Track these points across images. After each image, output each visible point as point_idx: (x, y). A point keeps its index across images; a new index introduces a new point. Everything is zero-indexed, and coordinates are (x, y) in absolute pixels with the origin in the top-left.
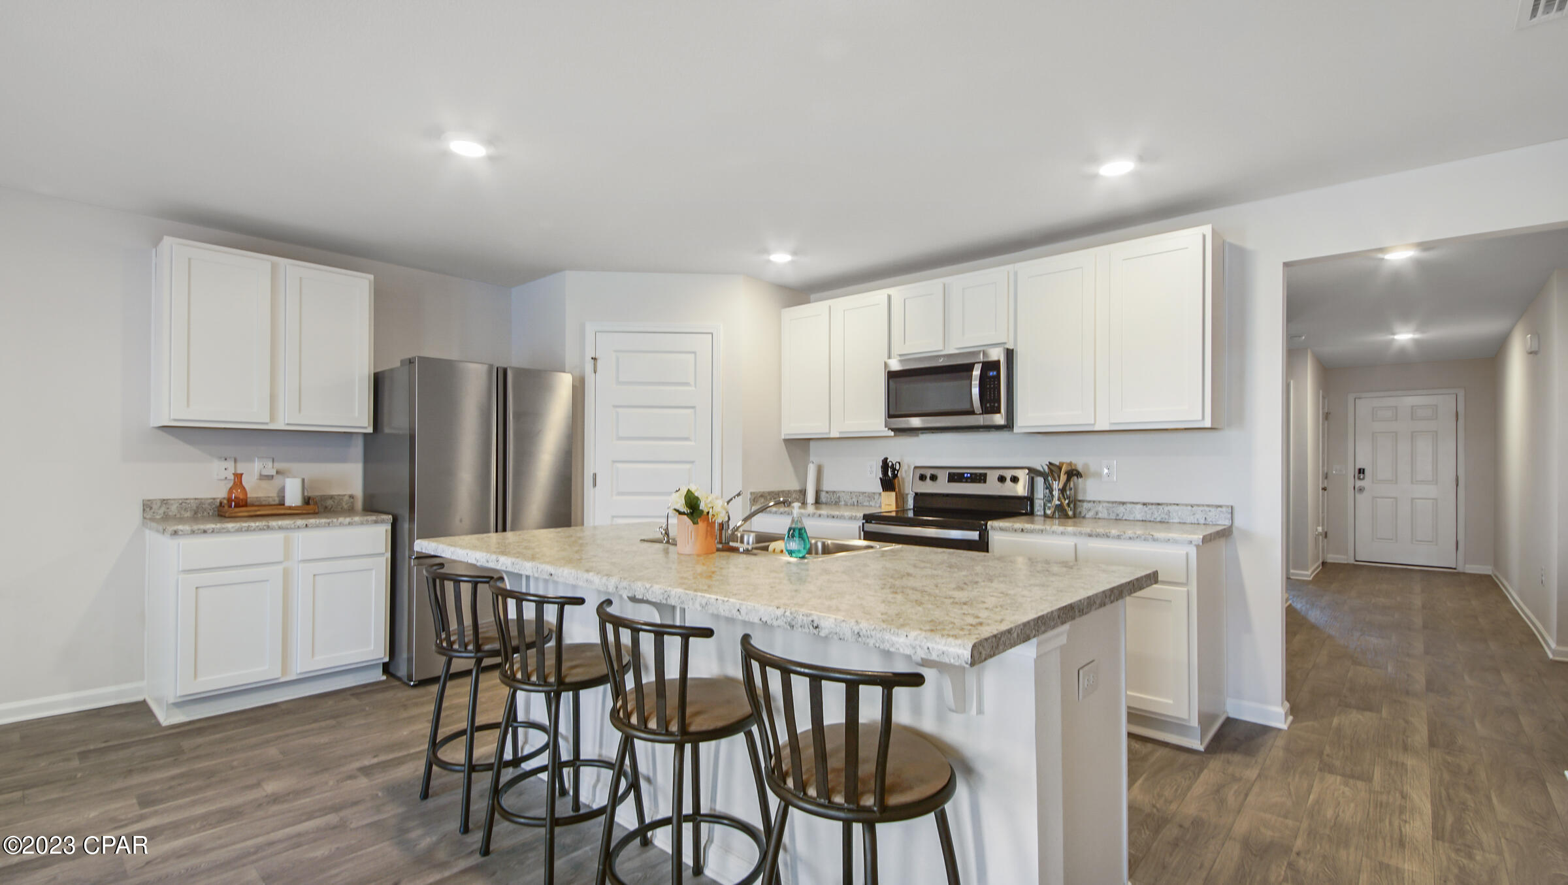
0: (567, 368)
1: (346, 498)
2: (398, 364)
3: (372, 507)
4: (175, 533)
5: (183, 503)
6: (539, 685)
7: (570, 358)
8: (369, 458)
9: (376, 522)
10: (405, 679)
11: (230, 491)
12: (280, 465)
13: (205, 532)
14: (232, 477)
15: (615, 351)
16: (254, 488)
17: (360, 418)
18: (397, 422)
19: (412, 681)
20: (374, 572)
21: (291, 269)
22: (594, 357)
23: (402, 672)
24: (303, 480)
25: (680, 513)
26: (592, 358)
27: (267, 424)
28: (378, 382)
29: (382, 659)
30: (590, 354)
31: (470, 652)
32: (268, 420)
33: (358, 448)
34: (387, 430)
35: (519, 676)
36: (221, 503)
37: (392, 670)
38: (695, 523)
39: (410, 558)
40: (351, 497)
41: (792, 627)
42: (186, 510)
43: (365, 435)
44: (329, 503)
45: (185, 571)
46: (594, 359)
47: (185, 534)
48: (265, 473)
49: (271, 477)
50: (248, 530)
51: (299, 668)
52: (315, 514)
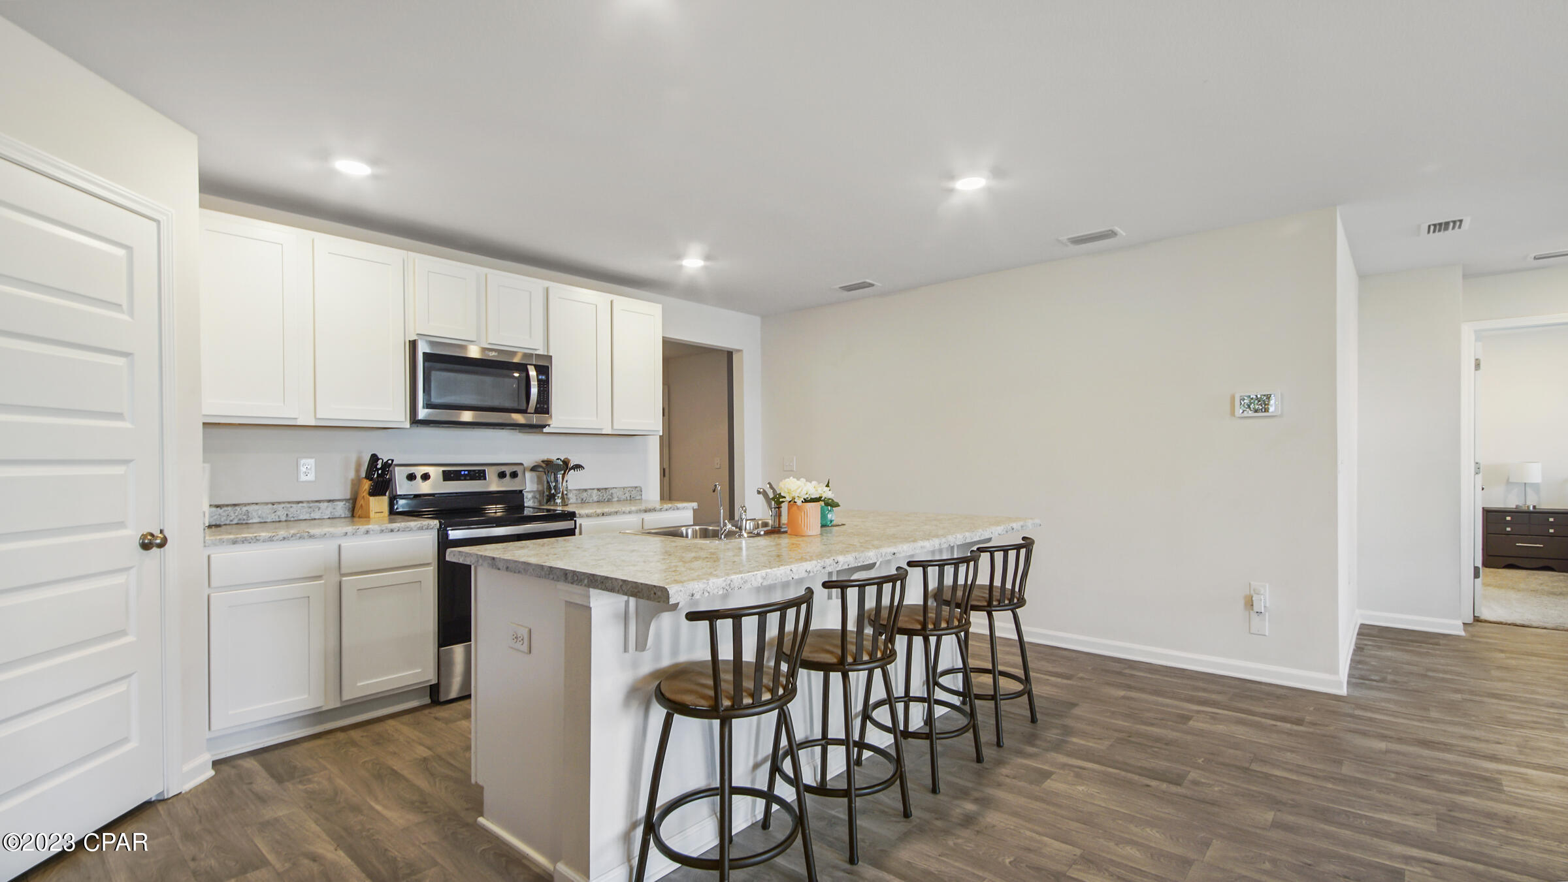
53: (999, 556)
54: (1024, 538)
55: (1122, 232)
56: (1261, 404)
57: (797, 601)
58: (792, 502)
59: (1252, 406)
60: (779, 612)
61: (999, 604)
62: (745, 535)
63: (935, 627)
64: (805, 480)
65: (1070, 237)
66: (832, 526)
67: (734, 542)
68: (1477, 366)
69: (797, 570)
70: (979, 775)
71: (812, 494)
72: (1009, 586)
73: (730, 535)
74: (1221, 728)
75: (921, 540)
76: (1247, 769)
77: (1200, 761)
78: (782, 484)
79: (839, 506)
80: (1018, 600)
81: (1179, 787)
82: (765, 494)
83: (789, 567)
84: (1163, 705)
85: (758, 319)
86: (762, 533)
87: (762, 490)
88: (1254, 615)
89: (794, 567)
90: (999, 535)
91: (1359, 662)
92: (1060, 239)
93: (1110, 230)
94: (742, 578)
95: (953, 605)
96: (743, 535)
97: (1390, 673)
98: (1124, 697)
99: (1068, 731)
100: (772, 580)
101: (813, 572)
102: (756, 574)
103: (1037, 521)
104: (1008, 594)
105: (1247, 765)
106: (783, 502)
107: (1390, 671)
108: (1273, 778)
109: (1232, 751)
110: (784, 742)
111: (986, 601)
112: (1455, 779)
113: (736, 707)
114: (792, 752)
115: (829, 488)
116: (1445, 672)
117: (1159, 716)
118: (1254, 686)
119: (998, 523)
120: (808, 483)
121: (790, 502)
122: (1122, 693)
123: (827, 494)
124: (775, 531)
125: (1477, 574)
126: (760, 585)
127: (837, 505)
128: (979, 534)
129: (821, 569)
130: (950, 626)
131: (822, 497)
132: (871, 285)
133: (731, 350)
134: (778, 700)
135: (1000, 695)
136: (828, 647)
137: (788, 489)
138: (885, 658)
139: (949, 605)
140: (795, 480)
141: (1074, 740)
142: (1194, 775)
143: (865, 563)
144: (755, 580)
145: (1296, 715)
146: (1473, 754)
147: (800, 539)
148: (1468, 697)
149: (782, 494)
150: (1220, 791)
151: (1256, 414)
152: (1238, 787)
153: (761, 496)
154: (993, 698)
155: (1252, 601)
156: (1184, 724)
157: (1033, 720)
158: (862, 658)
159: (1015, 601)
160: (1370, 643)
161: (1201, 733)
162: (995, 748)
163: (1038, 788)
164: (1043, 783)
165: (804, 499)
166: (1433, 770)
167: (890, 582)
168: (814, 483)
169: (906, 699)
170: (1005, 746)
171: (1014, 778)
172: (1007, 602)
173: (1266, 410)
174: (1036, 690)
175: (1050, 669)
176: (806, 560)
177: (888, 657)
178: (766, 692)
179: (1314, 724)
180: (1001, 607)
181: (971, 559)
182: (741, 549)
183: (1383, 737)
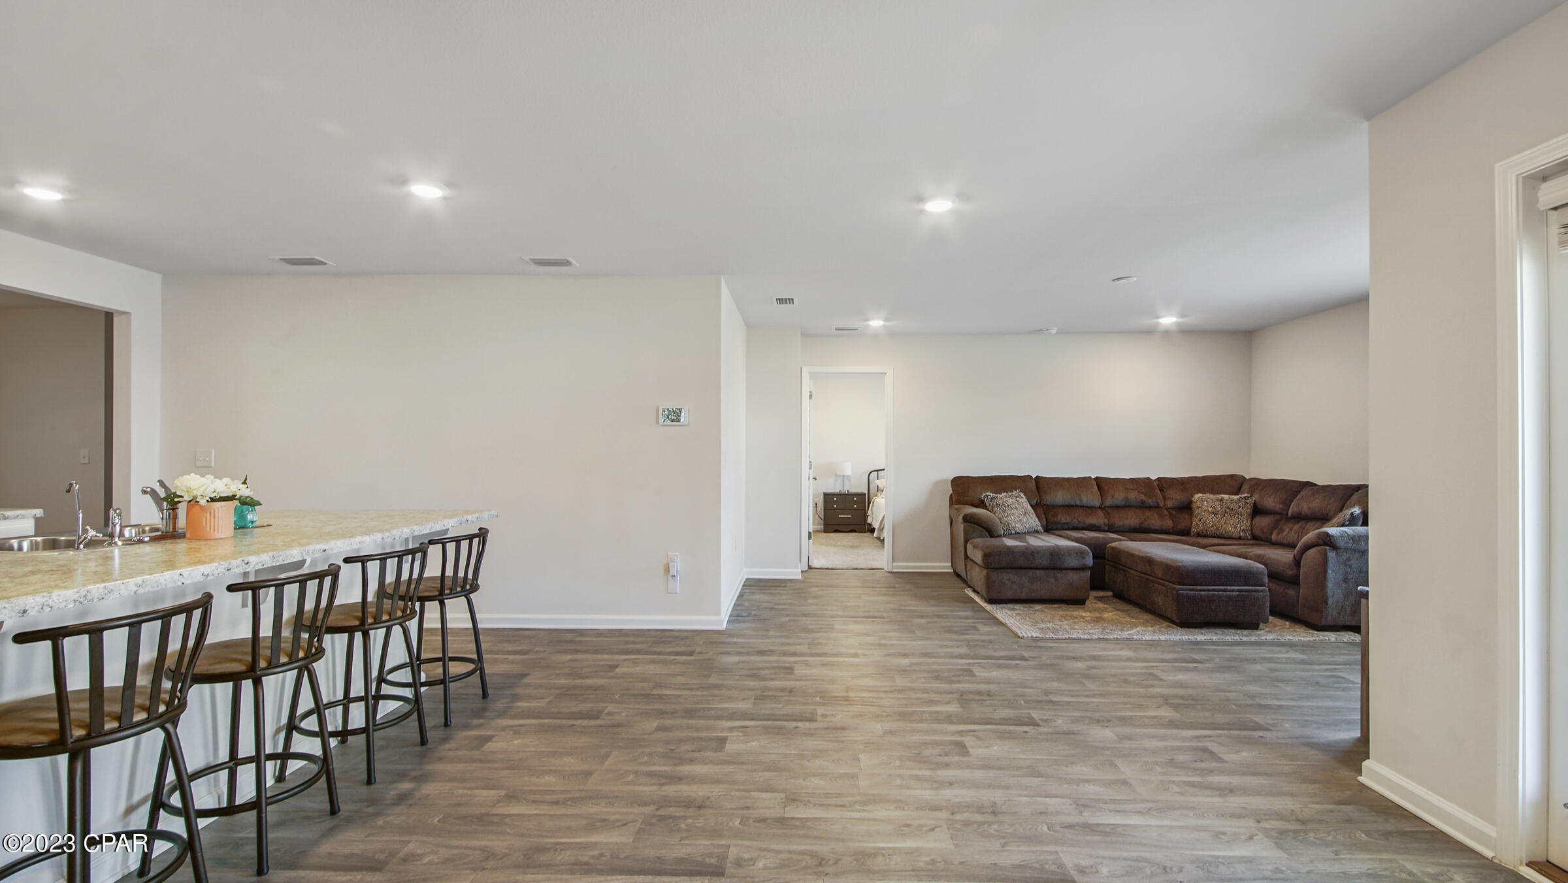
53: (451, 547)
54: (480, 529)
55: (575, 263)
56: (675, 416)
57: (187, 607)
58: (193, 502)
59: (670, 417)
60: (160, 621)
61: (451, 592)
62: (120, 543)
63: (375, 621)
64: (212, 477)
65: (532, 258)
66: (252, 527)
67: (99, 551)
68: (811, 397)
69: (190, 574)
70: (422, 756)
71: (223, 493)
72: (461, 574)
73: (92, 544)
74: (638, 669)
75: (360, 536)
76: (649, 694)
77: (617, 697)
78: (178, 482)
79: (261, 504)
80: (471, 586)
81: (597, 720)
82: (153, 494)
83: (177, 572)
84: (600, 660)
85: (157, 278)
86: (147, 539)
87: (149, 489)
88: (670, 578)
89: (185, 571)
90: (454, 526)
91: (738, 605)
92: (523, 257)
93: (565, 260)
94: (105, 587)
95: (396, 597)
96: (116, 543)
97: (754, 610)
98: (570, 661)
99: (515, 698)
100: (152, 587)
101: (213, 575)
102: (128, 582)
103: (494, 512)
104: (460, 582)
105: (648, 692)
106: (180, 502)
107: (754, 608)
108: (664, 697)
109: (641, 684)
110: (171, 776)
111: (438, 591)
112: (771, 672)
113: (93, 735)
114: (182, 785)
115: (246, 486)
116: (784, 604)
117: (595, 669)
118: (667, 634)
119: (451, 517)
120: (218, 481)
121: (190, 501)
122: (569, 657)
123: (244, 491)
124: (169, 535)
125: (810, 538)
126: (132, 593)
127: (259, 504)
128: (428, 527)
129: (225, 571)
130: (392, 617)
131: (236, 495)
132: (325, 264)
133: (111, 311)
134: (157, 718)
135: (449, 678)
136: (234, 656)
137: (186, 487)
138: (308, 657)
139: (392, 599)
140: (198, 476)
141: (520, 704)
142: (610, 708)
143: (286, 562)
144: (126, 588)
145: (690, 649)
146: (785, 654)
147: (203, 543)
148: (792, 618)
149: (178, 493)
150: (627, 716)
151: (673, 423)
152: (638, 709)
153: (148, 496)
154: (443, 682)
155: (669, 568)
156: (612, 671)
157: (485, 695)
158: (279, 660)
159: (468, 587)
160: (748, 591)
161: (623, 676)
162: (442, 728)
163: (477, 752)
164: (483, 746)
165: (210, 498)
166: (759, 669)
167: (316, 578)
168: (226, 480)
169: (345, 701)
170: (452, 724)
171: (457, 749)
172: (459, 589)
173: (679, 421)
174: (488, 670)
175: (511, 649)
176: (205, 563)
177: (312, 656)
178: (139, 712)
179: (700, 653)
180: (454, 594)
181: (420, 551)
182: (112, 558)
183: (739, 653)
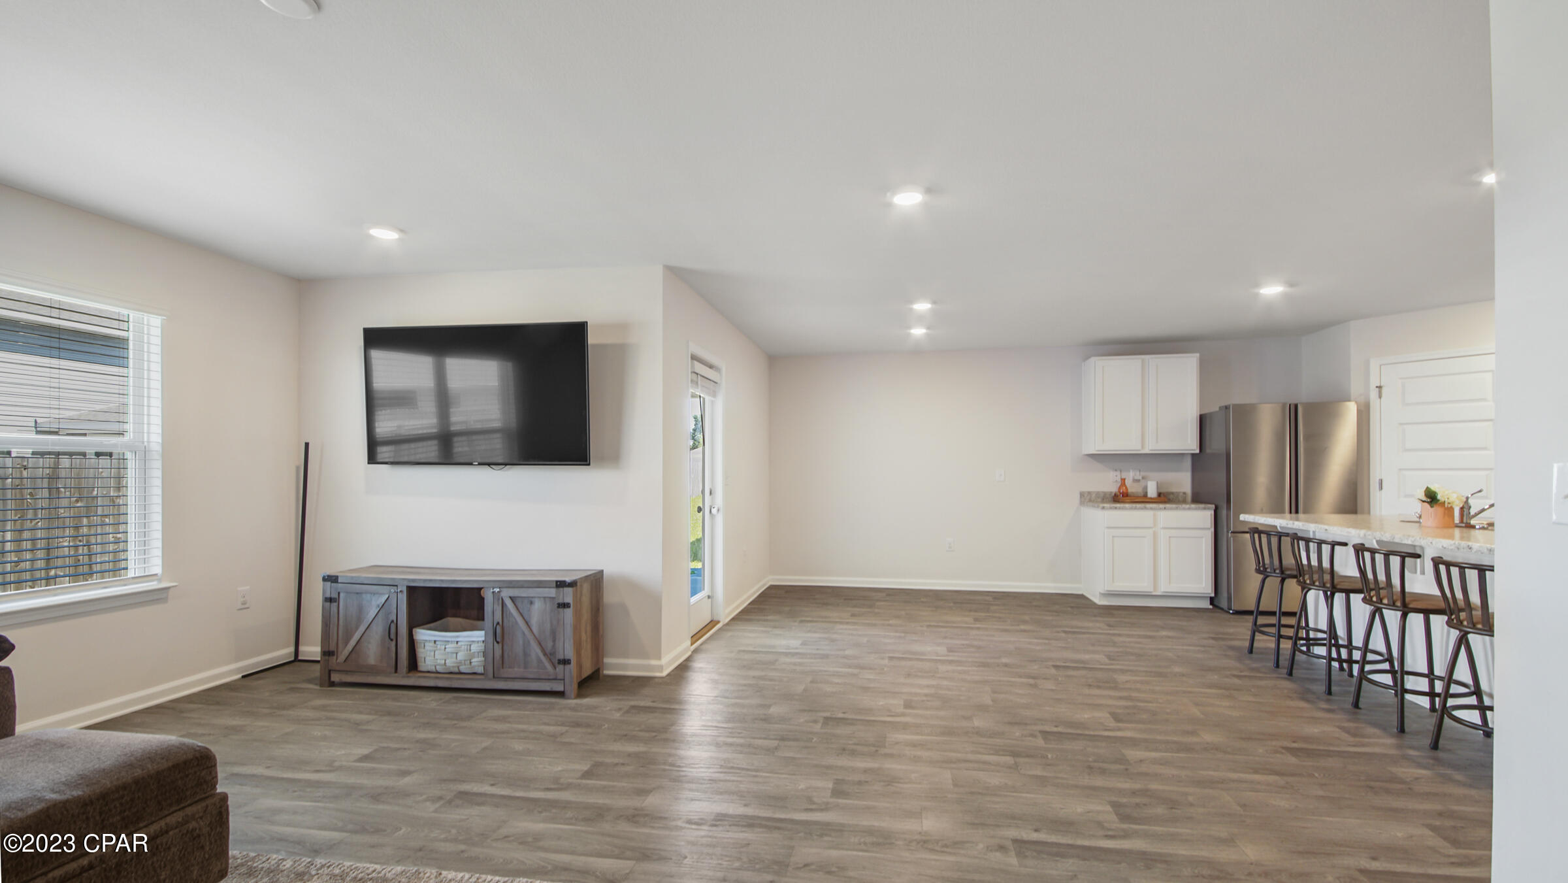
0: (1352, 398)
1: (1181, 494)
2: (1217, 409)
3: (1198, 499)
4: (1103, 508)
5: (1098, 493)
6: (1320, 587)
7: (1356, 388)
8: (1195, 469)
9: (1205, 509)
10: (1227, 609)
11: (1119, 488)
12: (1143, 474)
13: (1116, 508)
14: (1120, 480)
15: (1401, 378)
16: (1132, 488)
17: (1191, 444)
18: (1216, 444)
19: (1231, 609)
20: (1204, 539)
21: (1152, 360)
22: (1378, 385)
23: (1224, 604)
24: (1157, 483)
25: (1424, 502)
26: (1377, 387)
27: (1139, 450)
28: (1203, 420)
29: (1209, 594)
30: (1374, 383)
31: (1278, 574)
32: (1140, 448)
33: (1188, 463)
34: (1208, 451)
35: (1308, 582)
36: (1115, 495)
37: (1215, 603)
38: (1432, 507)
39: (1228, 532)
40: (1184, 493)
41: (1458, 549)
42: (1098, 498)
43: (1193, 455)
44: (1171, 496)
45: (1108, 528)
46: (1380, 387)
47: (1107, 509)
48: (1136, 478)
49: (1138, 481)
50: (1136, 508)
51: (1163, 588)
52: (1165, 502)
